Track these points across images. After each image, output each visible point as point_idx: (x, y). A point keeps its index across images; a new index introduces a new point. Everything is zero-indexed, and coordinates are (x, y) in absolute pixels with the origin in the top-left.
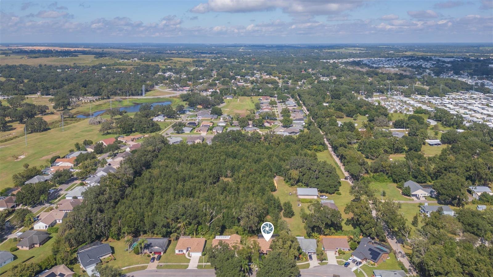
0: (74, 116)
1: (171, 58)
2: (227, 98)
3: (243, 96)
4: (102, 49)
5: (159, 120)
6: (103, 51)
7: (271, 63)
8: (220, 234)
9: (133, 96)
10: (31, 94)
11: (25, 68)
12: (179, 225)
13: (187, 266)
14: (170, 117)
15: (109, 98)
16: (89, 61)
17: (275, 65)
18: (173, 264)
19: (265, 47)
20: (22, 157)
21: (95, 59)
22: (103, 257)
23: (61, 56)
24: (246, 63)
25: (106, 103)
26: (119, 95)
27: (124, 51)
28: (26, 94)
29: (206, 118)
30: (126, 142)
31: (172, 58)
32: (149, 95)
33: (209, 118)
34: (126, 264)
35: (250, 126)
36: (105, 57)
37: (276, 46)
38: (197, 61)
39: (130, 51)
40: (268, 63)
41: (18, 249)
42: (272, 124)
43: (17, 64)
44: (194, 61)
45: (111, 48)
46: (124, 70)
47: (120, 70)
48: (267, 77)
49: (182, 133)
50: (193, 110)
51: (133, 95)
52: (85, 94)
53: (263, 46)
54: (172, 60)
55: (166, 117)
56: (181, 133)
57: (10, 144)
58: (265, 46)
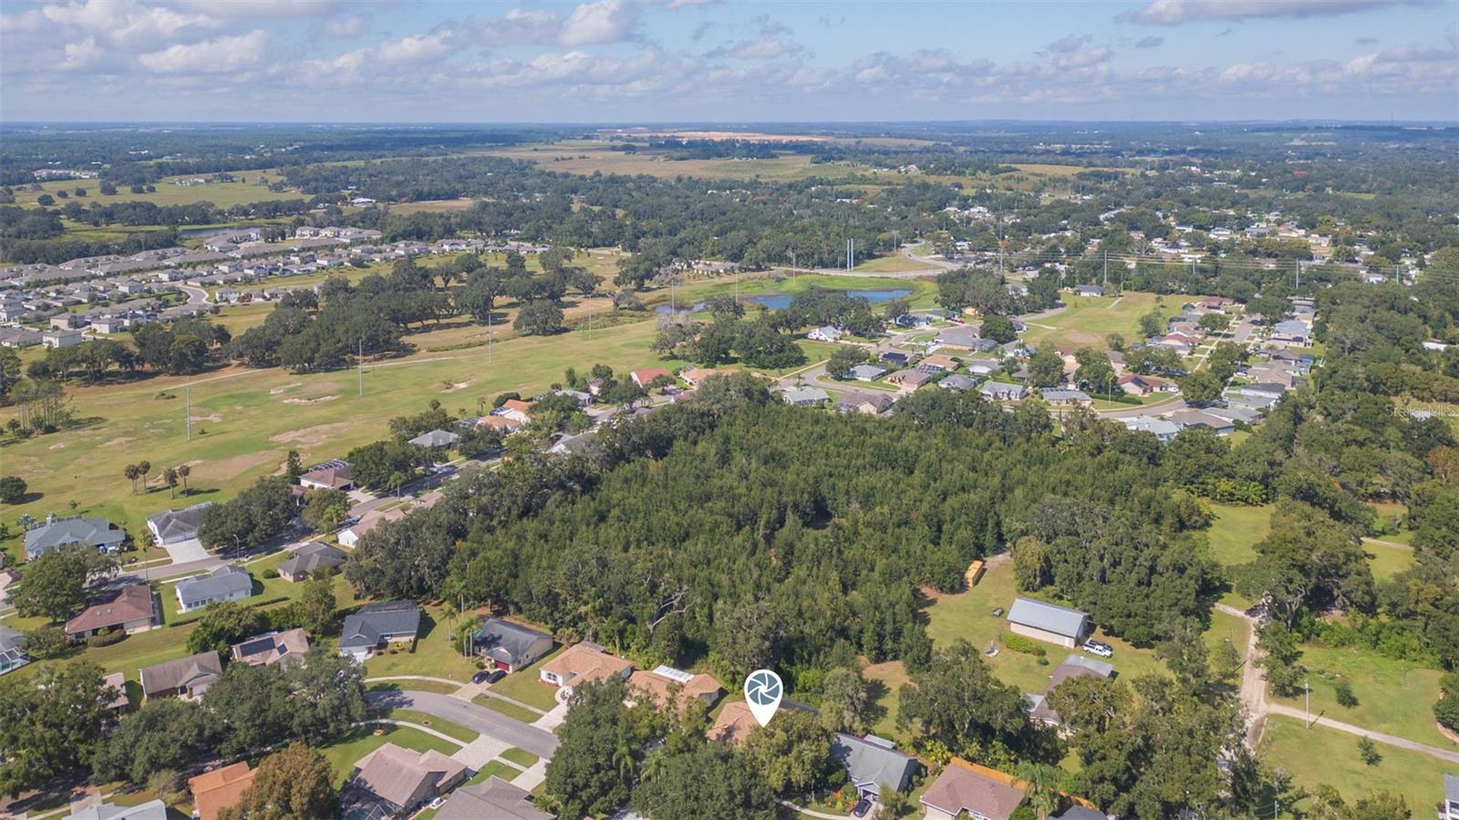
0: (648, 307)
1: (1013, 166)
2: (1083, 294)
3: (1141, 289)
4: (857, 140)
5: (822, 338)
6: (858, 143)
7: (1363, 187)
8: (672, 662)
9: (823, 267)
10: (605, 245)
11: (645, 182)
12: (583, 609)
13: (537, 717)
14: (857, 334)
15: (759, 269)
16: (794, 168)
17: (1370, 197)
18: (517, 703)
19: (1396, 133)
20: (462, 386)
21: (813, 165)
22: (394, 639)
23: (737, 156)
24: (1264, 184)
25: (741, 281)
26: (789, 261)
27: (911, 145)
28: (596, 246)
29: (955, 347)
30: (691, 384)
31: (1018, 166)
32: (866, 270)
33: (964, 348)
34: (425, 669)
35: (1071, 386)
36: (841, 159)
37: (1448, 129)
38: (1092, 174)
39: (930, 143)
40: (1352, 187)
41: (279, 575)
42: (1156, 390)
43: (634, 174)
44: (1081, 176)
45: (889, 135)
46: (859, 195)
47: (849, 196)
48: (1294, 235)
49: (851, 379)
50: (943, 319)
51: (823, 265)
52: (713, 254)
53: (1391, 128)
54: (1015, 170)
55: (848, 332)
56: (847, 380)
57: (463, 354)
58: (1398, 129)
